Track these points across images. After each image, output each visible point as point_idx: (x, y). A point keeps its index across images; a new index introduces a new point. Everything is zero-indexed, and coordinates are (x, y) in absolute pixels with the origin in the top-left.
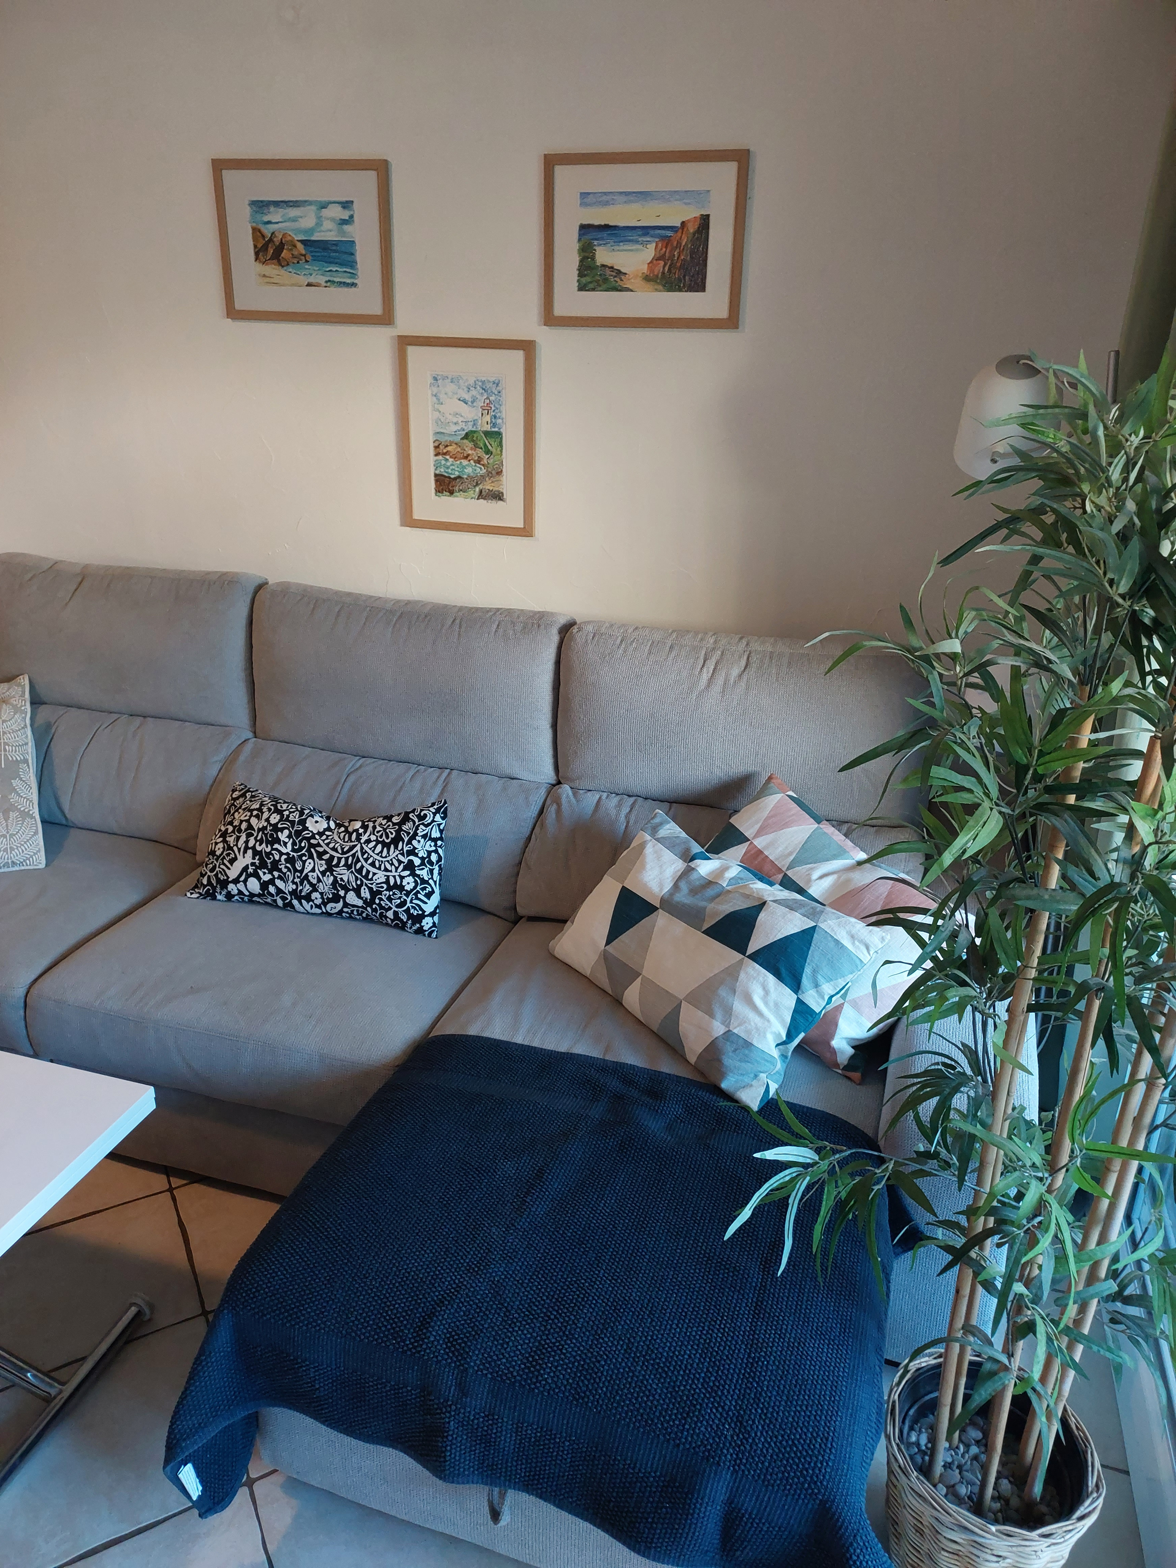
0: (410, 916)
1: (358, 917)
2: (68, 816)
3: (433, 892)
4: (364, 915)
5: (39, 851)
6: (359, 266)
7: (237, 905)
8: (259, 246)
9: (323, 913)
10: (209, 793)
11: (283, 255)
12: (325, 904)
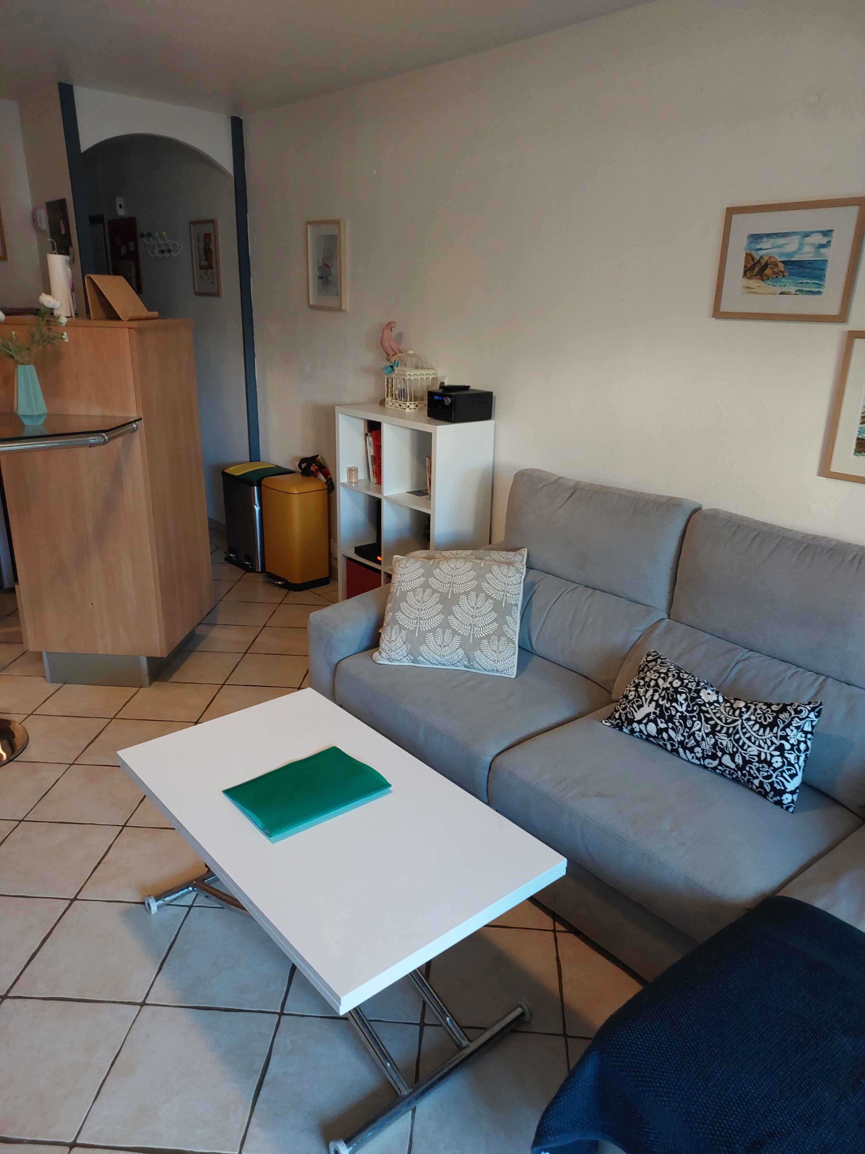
0: (773, 788)
1: (728, 776)
2: (534, 646)
3: (796, 775)
4: (734, 776)
5: (513, 666)
6: (827, 278)
7: (636, 739)
8: (749, 266)
9: (701, 764)
10: (629, 652)
11: (766, 272)
12: (704, 759)
